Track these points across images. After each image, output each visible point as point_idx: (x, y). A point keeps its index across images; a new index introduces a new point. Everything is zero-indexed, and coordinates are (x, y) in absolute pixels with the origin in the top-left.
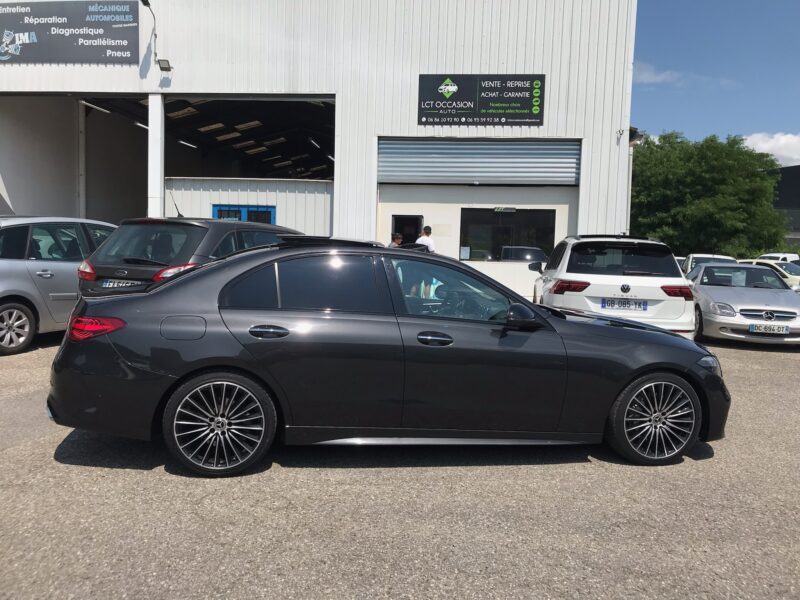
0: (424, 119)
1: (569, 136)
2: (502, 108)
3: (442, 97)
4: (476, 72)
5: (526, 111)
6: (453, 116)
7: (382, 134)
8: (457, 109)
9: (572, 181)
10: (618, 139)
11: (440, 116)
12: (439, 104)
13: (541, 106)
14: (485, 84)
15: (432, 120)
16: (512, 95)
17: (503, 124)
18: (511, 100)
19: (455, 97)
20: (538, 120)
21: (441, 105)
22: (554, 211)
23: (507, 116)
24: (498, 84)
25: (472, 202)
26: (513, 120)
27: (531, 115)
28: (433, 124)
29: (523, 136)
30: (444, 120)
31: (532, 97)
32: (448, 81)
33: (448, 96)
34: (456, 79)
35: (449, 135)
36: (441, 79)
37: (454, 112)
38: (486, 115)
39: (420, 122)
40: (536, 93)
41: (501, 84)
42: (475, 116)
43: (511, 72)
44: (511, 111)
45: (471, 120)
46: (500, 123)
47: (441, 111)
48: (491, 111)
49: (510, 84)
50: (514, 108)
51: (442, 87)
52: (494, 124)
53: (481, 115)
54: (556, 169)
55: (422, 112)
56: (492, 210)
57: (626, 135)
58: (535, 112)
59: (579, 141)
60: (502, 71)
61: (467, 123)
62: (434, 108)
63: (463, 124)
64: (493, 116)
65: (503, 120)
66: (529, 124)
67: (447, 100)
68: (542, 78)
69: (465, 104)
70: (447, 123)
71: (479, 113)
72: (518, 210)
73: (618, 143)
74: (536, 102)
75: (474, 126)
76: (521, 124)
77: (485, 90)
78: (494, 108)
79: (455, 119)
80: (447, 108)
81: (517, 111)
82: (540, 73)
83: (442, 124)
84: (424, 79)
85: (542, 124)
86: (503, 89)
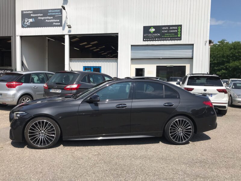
1: (189, 43)
2: (169, 35)
3: (150, 33)
4: (160, 25)
5: (176, 36)
6: (154, 38)
7: (132, 44)
8: (155, 36)
9: (191, 57)
10: (205, 44)
11: (150, 38)
12: (149, 35)
13: (181, 34)
14: (163, 28)
15: (147, 40)
16: (171, 31)
18: (171, 33)
19: (154, 32)
20: (180, 38)
22: (185, 66)
24: (167, 28)
25: (160, 64)
26: (172, 39)
27: (178, 37)
28: (148, 41)
29: (175, 44)
31: (178, 31)
32: (152, 28)
33: (152, 32)
34: (154, 27)
35: (153, 44)
36: (150, 27)
38: (164, 38)
39: (144, 40)
40: (179, 30)
41: (168, 28)
42: (160, 38)
43: (171, 24)
44: (172, 36)
46: (168, 40)
48: (165, 36)
49: (171, 28)
50: (172, 35)
51: (150, 30)
52: (166, 40)
53: (162, 38)
54: (186, 53)
55: (144, 37)
56: (166, 66)
57: (208, 42)
58: (179, 36)
59: (193, 45)
60: (169, 24)
61: (158, 40)
62: (148, 36)
63: (157, 40)
64: (166, 38)
65: (169, 39)
66: (177, 40)
67: (152, 33)
68: (181, 26)
69: (157, 35)
70: (152, 40)
71: (162, 37)
72: (174, 66)
73: (205, 45)
74: (179, 33)
75: (163, 41)
76: (174, 40)
77: (163, 30)
78: (166, 35)
79: (154, 39)
80: (152, 36)
81: (173, 36)
82: (180, 24)
83: (150, 41)
84: (145, 28)
85: (181, 40)
86: (169, 30)
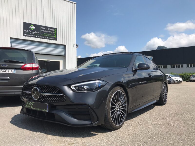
0: (25, 35)
1: (63, 44)
2: (47, 35)
3: (30, 29)
4: (40, 24)
6: (34, 35)
7: (11, 37)
8: (35, 33)
10: (74, 46)
11: (30, 34)
14: (42, 28)
15: (27, 35)
17: (47, 39)
18: (49, 33)
19: (34, 30)
20: (56, 39)
21: (30, 31)
22: (59, 62)
23: (48, 37)
24: (46, 28)
25: (39, 58)
26: (50, 38)
27: (54, 38)
28: (28, 36)
29: (52, 43)
32: (32, 25)
33: (32, 29)
34: (34, 25)
35: (33, 40)
36: (30, 24)
37: (34, 34)
39: (24, 35)
41: (47, 29)
42: (40, 36)
43: (49, 26)
45: (39, 37)
47: (30, 33)
48: (44, 35)
49: (49, 29)
51: (31, 27)
52: (45, 39)
54: (60, 51)
55: (24, 33)
56: (44, 61)
59: (65, 46)
60: (47, 26)
61: (37, 37)
62: (28, 32)
66: (54, 40)
67: (32, 30)
68: (56, 29)
70: (32, 37)
71: (41, 35)
72: (51, 61)
74: (55, 35)
75: (40, 39)
76: (52, 40)
77: (42, 29)
79: (34, 36)
81: (51, 36)
82: (56, 28)
83: (31, 37)
84: (25, 24)
85: (57, 40)
86: (47, 30)
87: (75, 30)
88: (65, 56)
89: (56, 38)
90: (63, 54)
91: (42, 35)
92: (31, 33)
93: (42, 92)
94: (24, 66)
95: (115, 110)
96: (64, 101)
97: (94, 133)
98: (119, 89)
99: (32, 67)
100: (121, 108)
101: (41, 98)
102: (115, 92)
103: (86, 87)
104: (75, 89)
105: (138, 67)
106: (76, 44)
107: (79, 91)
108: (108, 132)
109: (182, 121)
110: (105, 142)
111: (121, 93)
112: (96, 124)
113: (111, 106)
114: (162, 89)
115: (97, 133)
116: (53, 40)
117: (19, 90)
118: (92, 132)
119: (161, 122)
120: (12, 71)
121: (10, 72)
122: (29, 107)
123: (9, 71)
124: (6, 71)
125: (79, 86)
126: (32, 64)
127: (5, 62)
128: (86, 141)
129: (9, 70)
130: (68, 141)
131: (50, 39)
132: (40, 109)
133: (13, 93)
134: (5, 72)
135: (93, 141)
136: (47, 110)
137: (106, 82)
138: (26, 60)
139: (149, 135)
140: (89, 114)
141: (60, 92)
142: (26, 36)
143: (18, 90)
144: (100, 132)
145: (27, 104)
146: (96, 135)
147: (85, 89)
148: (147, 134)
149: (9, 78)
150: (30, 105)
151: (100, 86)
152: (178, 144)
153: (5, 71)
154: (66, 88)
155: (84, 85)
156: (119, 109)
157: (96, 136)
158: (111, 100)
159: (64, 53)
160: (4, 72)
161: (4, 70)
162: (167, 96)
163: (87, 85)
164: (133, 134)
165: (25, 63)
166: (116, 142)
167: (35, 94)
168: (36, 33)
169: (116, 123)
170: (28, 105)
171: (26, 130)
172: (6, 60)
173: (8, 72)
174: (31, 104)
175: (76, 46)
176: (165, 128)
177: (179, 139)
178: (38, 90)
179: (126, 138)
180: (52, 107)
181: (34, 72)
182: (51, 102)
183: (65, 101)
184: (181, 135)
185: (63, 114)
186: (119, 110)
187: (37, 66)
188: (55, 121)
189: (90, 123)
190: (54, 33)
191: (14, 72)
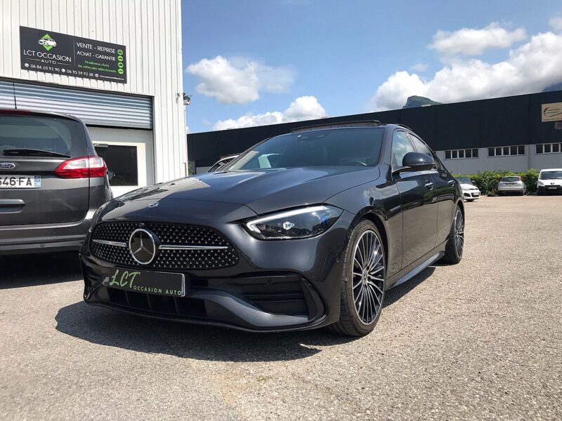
0: (27, 65)
1: (144, 94)
2: (95, 66)
3: (42, 49)
4: (71, 33)
5: (113, 71)
6: (54, 66)
8: (57, 61)
9: (148, 126)
11: (42, 64)
12: (40, 54)
13: (124, 69)
14: (79, 45)
15: (34, 67)
16: (101, 57)
17: (97, 79)
18: (101, 61)
19: (53, 50)
20: (123, 79)
21: (43, 55)
22: (135, 147)
23: (100, 73)
24: (90, 46)
26: (104, 76)
27: (118, 75)
28: (36, 70)
29: (113, 90)
30: (46, 68)
31: (117, 61)
32: (47, 36)
33: (48, 49)
34: (54, 36)
35: (51, 81)
36: (42, 33)
37: (54, 63)
38: (83, 70)
39: (23, 67)
40: (120, 58)
41: (93, 46)
43: (99, 39)
44: (103, 70)
45: (70, 72)
46: (94, 78)
47: (43, 61)
48: (86, 67)
49: (100, 48)
50: (104, 67)
51: (42, 41)
52: (90, 78)
53: (78, 69)
54: (137, 117)
55: (24, 59)
57: (181, 97)
58: (122, 73)
59: (151, 99)
60: (93, 38)
61: (68, 75)
62: (36, 57)
63: (64, 74)
64: (89, 71)
66: (117, 81)
67: (47, 52)
68: (123, 48)
69: (64, 58)
70: (49, 71)
71: (75, 68)
72: (110, 146)
73: (177, 102)
74: (120, 65)
75: (73, 77)
76: (110, 80)
77: (80, 49)
78: (89, 65)
79: (56, 69)
80: (48, 59)
81: (107, 70)
82: (122, 44)
83: (45, 71)
84: (23, 30)
85: (126, 83)
86: (94, 51)
87: (181, 51)
88: (151, 130)
89: (124, 76)
90: (145, 123)
91: (81, 66)
92: (44, 59)
93: (165, 243)
94: (64, 164)
95: (361, 284)
96: (231, 265)
97: (309, 347)
98: (369, 226)
99: (89, 169)
100: (372, 278)
101: (161, 258)
102: (361, 237)
103: (287, 226)
104: (258, 231)
105: (404, 165)
106: (184, 94)
107: (270, 238)
108: (345, 343)
109: (521, 305)
110: (352, 368)
111: (374, 237)
112: (319, 322)
113: (353, 273)
114: (454, 220)
115: (318, 347)
116: (114, 81)
117: (55, 235)
118: (302, 345)
119: (468, 309)
120: (29, 181)
121: (23, 183)
122: (122, 285)
123: (20, 181)
124: (11, 181)
125: (267, 224)
126: (86, 160)
127: (8, 153)
128: (300, 370)
129: (20, 178)
130: (252, 372)
131: (104, 80)
132: (160, 291)
133: (38, 246)
134: (9, 186)
135: (318, 368)
136: (183, 293)
137: (341, 211)
138: (69, 147)
139: (454, 344)
140: (303, 298)
141: (220, 240)
142: (28, 69)
143: (51, 235)
144: (325, 345)
145: (114, 277)
146: (317, 351)
147: (285, 230)
148: (447, 342)
149: (21, 200)
150: (124, 280)
151: (326, 221)
152: (536, 362)
153: (8, 181)
154: (233, 229)
155: (283, 220)
156: (369, 279)
157: (319, 354)
158: (354, 258)
159: (149, 122)
160: (7, 184)
161: (6, 178)
162: (463, 240)
163: (290, 219)
164: (412, 344)
165: (68, 157)
166: (380, 368)
167: (140, 249)
168: (60, 61)
169: (365, 318)
170: (118, 279)
171: (119, 349)
172: (11, 149)
173: (17, 185)
174: (130, 278)
175: (184, 98)
176: (485, 325)
177: (533, 351)
178: (151, 236)
179: (400, 356)
180: (196, 283)
181: (94, 181)
182: (194, 269)
183: (234, 265)
184: (532, 339)
185: (231, 299)
186: (368, 282)
187: (102, 166)
188: (208, 321)
189: (308, 321)
190: (116, 59)
191: (35, 183)
